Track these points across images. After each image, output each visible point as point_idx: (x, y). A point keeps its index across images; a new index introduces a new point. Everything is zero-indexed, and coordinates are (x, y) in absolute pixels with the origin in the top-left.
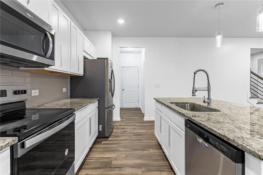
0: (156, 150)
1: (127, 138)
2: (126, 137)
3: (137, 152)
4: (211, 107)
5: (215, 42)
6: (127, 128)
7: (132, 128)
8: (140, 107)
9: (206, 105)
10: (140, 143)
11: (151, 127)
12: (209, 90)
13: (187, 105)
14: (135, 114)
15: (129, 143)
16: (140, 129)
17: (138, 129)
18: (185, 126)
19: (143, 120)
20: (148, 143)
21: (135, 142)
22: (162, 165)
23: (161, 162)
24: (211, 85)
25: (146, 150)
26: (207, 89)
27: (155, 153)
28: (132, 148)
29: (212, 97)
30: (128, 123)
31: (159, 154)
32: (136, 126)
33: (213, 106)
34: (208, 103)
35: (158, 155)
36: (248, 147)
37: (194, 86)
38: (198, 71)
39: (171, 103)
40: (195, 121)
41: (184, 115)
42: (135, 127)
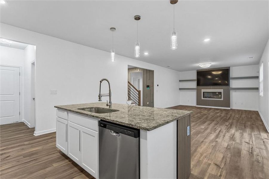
0: (61, 162)
1: (14, 163)
2: (12, 164)
3: (35, 174)
4: (112, 109)
5: (110, 57)
6: (9, 152)
7: (18, 150)
8: (23, 120)
9: (108, 107)
10: (37, 162)
11: (47, 141)
12: (110, 96)
13: (93, 110)
14: (16, 131)
15: (19, 169)
16: (32, 147)
17: (29, 148)
18: (99, 126)
19: (33, 136)
20: (48, 159)
21: (29, 164)
22: (71, 172)
23: (70, 171)
24: (111, 91)
25: (48, 167)
26: (109, 95)
27: (60, 165)
28: (26, 173)
29: (112, 101)
30: (8, 145)
31: (65, 164)
32: (24, 145)
33: (113, 108)
34: (110, 106)
35: (64, 166)
36: (142, 126)
37: (100, 93)
38: (103, 80)
39: (78, 109)
40: (109, 119)
41: (98, 117)
42: (23, 147)
